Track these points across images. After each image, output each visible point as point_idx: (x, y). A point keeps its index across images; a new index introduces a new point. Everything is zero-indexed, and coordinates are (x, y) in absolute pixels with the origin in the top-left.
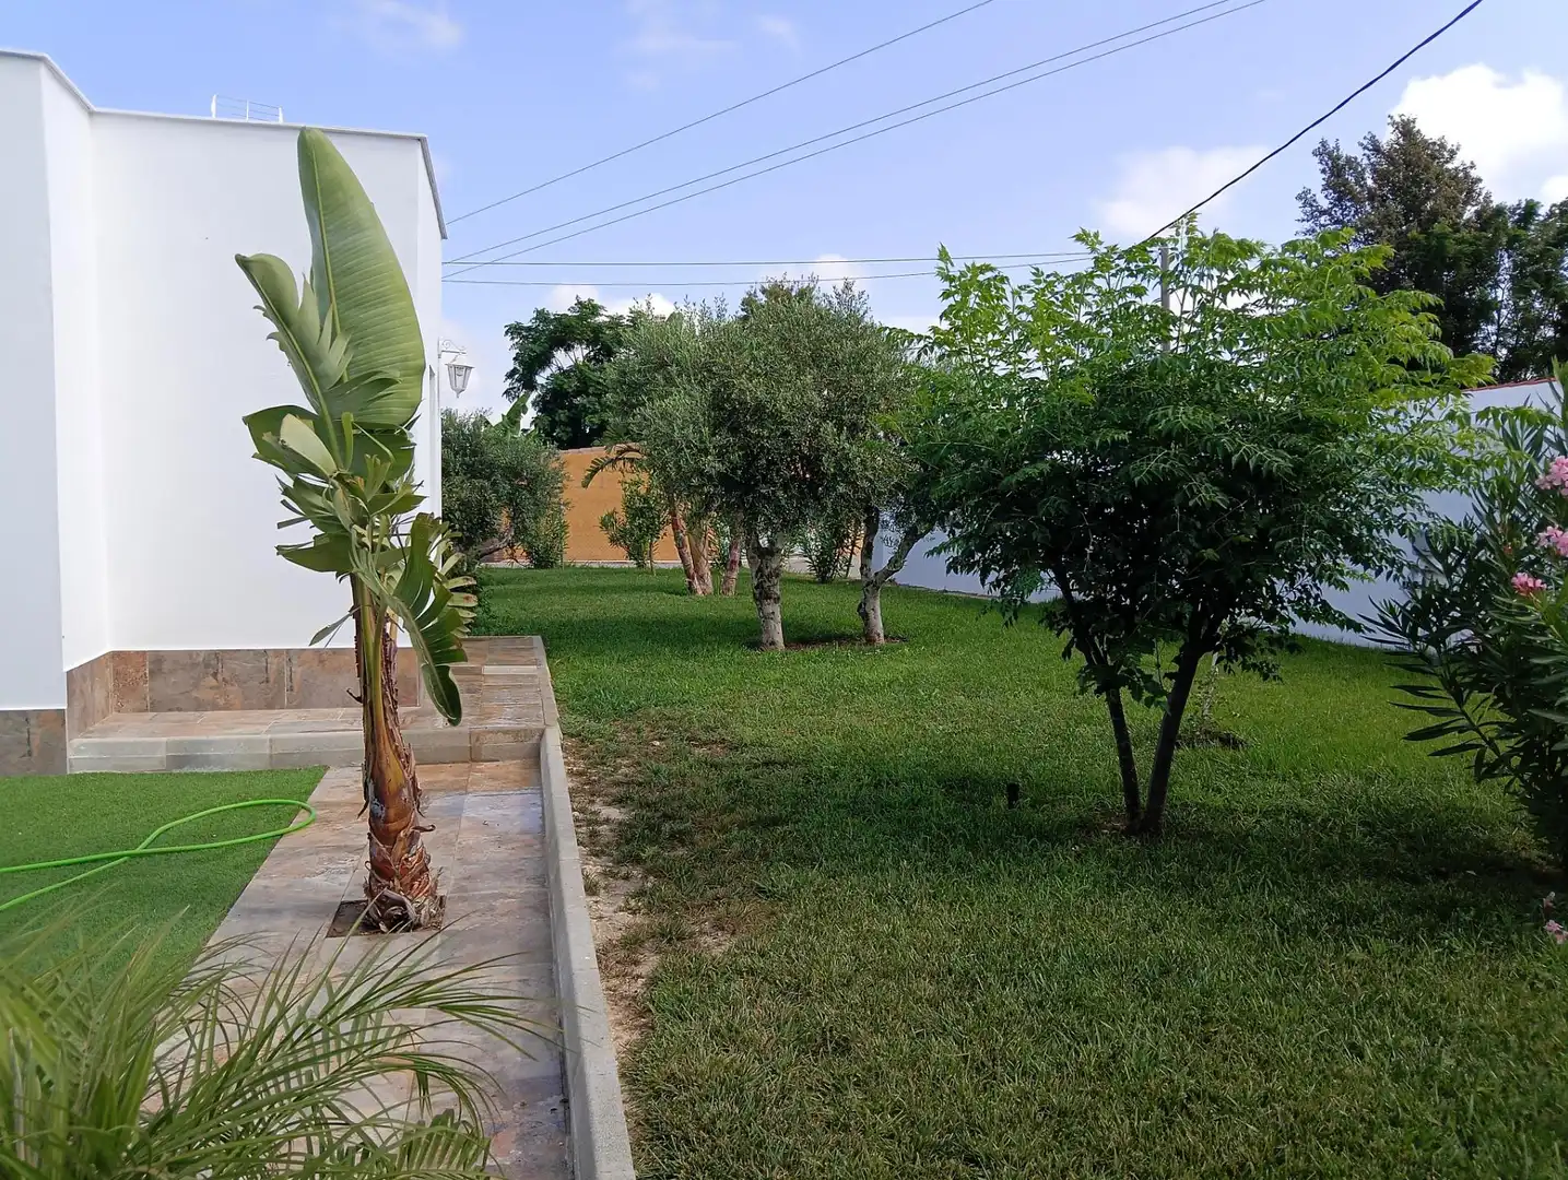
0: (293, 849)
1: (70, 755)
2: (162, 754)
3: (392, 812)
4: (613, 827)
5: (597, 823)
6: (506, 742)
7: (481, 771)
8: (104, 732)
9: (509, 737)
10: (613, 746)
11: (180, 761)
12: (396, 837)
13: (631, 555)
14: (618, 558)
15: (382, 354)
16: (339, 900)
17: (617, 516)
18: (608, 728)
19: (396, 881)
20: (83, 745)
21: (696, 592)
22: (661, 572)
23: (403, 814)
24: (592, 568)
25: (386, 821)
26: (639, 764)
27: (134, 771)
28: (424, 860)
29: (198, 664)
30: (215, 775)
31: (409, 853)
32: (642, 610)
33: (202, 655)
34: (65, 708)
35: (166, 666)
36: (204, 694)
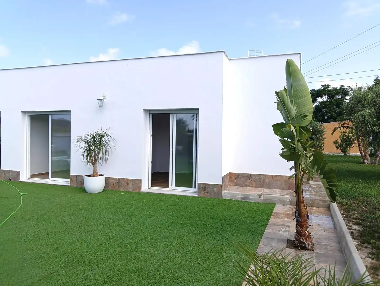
0: (273, 224)
1: (223, 194)
2: (240, 196)
3: (303, 220)
4: (358, 231)
5: (353, 230)
6: (321, 203)
7: (314, 209)
8: (229, 190)
9: (321, 202)
10: (351, 208)
11: (244, 198)
12: (303, 226)
13: (342, 152)
14: (338, 152)
15: (303, 109)
16: (287, 239)
17: (338, 141)
18: (349, 202)
19: (303, 237)
20: (225, 192)
21: (365, 163)
22: (352, 157)
23: (305, 221)
24: (330, 155)
25: (301, 222)
26: (360, 214)
27: (235, 199)
28: (310, 233)
29: (246, 177)
30: (251, 202)
31: (306, 231)
32: (350, 168)
33: (247, 174)
34: (222, 184)
35: (240, 176)
36: (247, 183)
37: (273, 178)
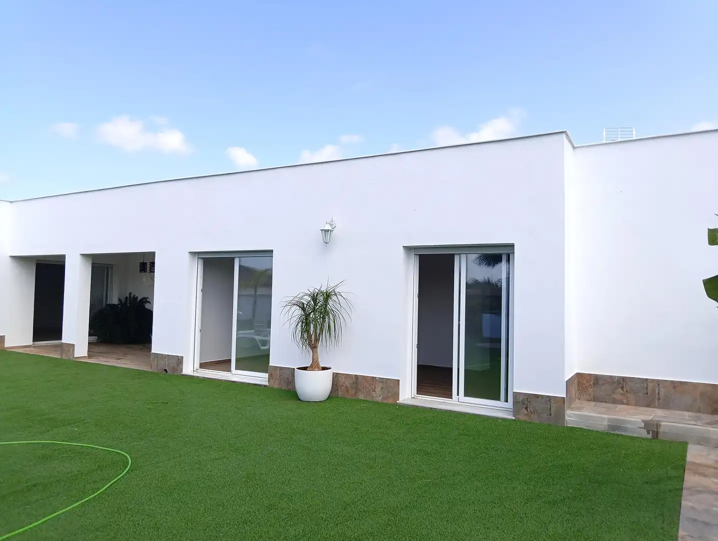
0: (696, 487)
1: (567, 418)
2: (606, 423)
8: (578, 409)
11: (614, 427)
20: (571, 414)
27: (594, 429)
29: (615, 383)
33: (617, 378)
34: (565, 396)
35: (601, 382)
36: (617, 397)
37: (674, 387)
